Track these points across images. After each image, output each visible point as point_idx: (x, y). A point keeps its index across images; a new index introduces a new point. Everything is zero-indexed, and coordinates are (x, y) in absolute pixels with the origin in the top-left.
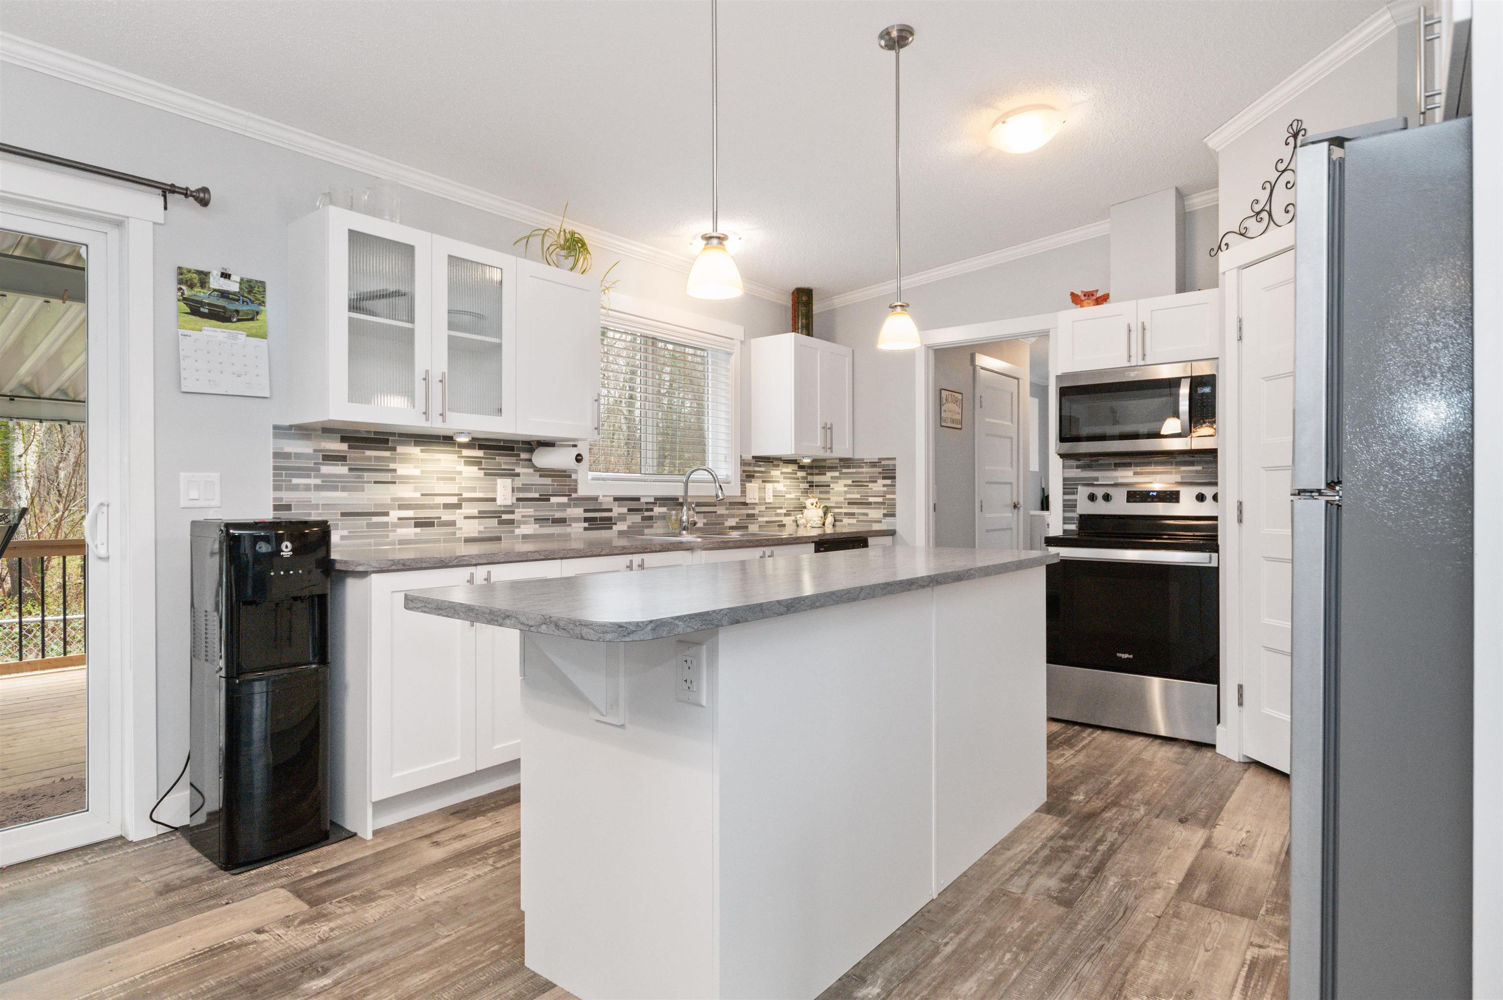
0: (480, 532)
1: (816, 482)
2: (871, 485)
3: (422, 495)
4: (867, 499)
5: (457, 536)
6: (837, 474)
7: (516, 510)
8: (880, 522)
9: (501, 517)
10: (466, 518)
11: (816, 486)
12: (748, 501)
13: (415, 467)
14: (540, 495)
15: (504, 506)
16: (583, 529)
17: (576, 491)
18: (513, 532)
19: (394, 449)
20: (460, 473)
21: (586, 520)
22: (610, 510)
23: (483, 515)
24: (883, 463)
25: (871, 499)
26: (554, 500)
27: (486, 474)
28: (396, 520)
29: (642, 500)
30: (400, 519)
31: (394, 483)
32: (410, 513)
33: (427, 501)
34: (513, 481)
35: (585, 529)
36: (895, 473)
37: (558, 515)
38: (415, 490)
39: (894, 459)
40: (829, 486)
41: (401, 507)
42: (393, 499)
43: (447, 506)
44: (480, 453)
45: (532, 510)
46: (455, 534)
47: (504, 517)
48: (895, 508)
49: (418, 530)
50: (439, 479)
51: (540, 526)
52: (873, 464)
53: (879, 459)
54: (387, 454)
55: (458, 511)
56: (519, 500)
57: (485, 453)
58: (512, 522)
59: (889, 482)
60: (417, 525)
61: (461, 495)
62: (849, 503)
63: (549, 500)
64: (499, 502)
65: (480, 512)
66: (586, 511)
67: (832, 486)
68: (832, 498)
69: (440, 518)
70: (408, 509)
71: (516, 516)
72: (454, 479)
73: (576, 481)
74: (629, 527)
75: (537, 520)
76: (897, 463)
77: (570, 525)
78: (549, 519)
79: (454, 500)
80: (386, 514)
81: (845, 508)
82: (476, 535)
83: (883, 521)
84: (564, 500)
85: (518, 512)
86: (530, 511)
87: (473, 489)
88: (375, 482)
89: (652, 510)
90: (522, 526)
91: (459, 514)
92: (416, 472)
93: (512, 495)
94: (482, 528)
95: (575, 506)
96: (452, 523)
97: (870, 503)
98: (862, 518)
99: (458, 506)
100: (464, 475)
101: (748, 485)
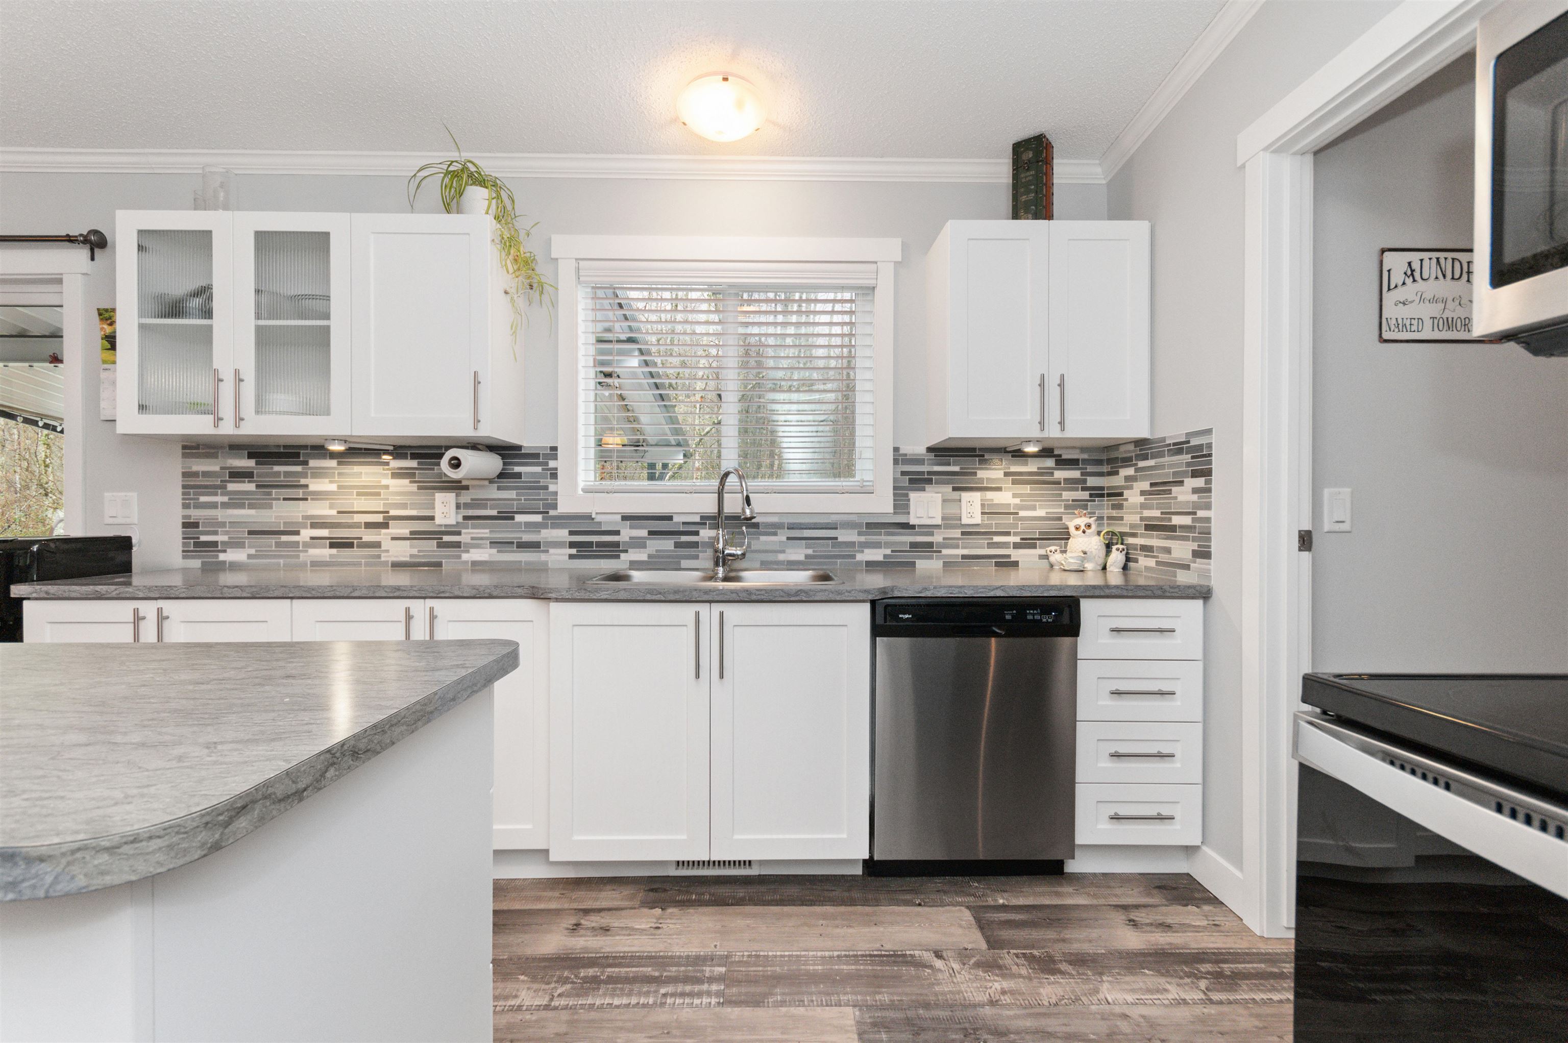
0: (411, 556)
1: (1108, 488)
2: (1175, 489)
3: (339, 512)
4: (1170, 519)
5: (383, 559)
6: (1130, 471)
7: (463, 531)
8: (1187, 567)
9: (441, 539)
10: (393, 539)
11: (1109, 495)
12: (913, 521)
13: (331, 482)
14: (499, 512)
15: (446, 526)
16: (567, 557)
17: (555, 507)
18: (460, 557)
19: (305, 463)
20: (387, 487)
21: (572, 545)
22: (617, 533)
23: (415, 536)
24: (1194, 442)
25: (1177, 520)
26: (519, 518)
27: (419, 488)
28: (308, 539)
29: (676, 519)
30: (312, 538)
31: (306, 499)
32: (324, 533)
33: (344, 519)
34: (457, 496)
35: (571, 557)
36: (1210, 463)
37: (527, 537)
38: (331, 507)
39: (1209, 432)
40: (1121, 494)
41: (314, 526)
42: (306, 517)
43: (369, 525)
44: (413, 464)
45: (487, 531)
46: (379, 557)
47: (446, 538)
48: (1209, 540)
49: (334, 551)
50: (358, 494)
51: (498, 552)
52: (1178, 448)
53: (1187, 434)
54: (298, 468)
55: (384, 531)
56: (466, 518)
57: (419, 463)
58: (457, 545)
59: (1200, 482)
60: (332, 546)
61: (388, 512)
62: (1148, 527)
63: (513, 518)
64: (438, 521)
65: (412, 533)
66: (571, 533)
67: (1126, 493)
68: (1126, 517)
69: (361, 538)
70: (321, 528)
71: (464, 538)
72: (379, 494)
73: (556, 493)
74: (650, 556)
75: (494, 543)
76: (1214, 439)
77: (547, 551)
78: (513, 543)
79: (379, 518)
80: (297, 533)
81: (1142, 536)
82: (408, 559)
83: (1192, 565)
84: (538, 518)
85: (465, 533)
86: (485, 532)
87: (404, 506)
88: (285, 499)
89: (696, 533)
90: (472, 550)
91: (385, 534)
92: (333, 487)
93: (457, 513)
94: (415, 551)
95: (554, 526)
96: (377, 545)
97: (1173, 528)
98: (1163, 557)
99: (385, 525)
100: (391, 489)
101: (913, 496)
